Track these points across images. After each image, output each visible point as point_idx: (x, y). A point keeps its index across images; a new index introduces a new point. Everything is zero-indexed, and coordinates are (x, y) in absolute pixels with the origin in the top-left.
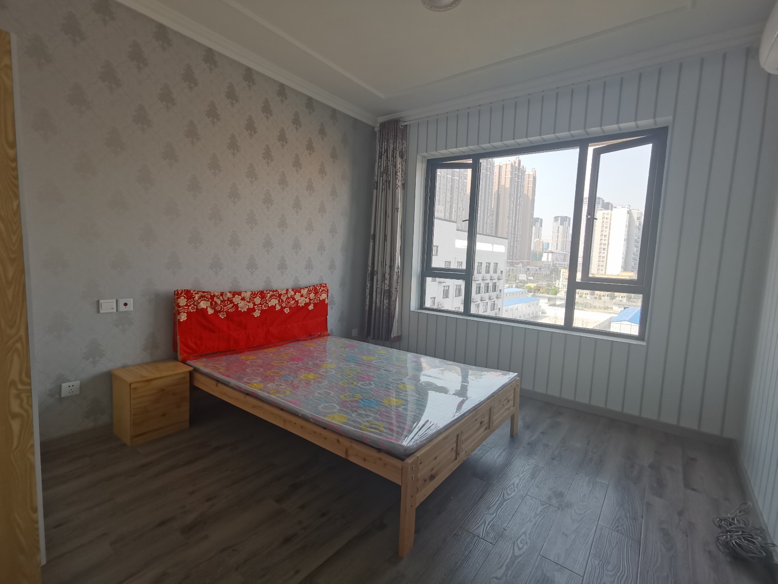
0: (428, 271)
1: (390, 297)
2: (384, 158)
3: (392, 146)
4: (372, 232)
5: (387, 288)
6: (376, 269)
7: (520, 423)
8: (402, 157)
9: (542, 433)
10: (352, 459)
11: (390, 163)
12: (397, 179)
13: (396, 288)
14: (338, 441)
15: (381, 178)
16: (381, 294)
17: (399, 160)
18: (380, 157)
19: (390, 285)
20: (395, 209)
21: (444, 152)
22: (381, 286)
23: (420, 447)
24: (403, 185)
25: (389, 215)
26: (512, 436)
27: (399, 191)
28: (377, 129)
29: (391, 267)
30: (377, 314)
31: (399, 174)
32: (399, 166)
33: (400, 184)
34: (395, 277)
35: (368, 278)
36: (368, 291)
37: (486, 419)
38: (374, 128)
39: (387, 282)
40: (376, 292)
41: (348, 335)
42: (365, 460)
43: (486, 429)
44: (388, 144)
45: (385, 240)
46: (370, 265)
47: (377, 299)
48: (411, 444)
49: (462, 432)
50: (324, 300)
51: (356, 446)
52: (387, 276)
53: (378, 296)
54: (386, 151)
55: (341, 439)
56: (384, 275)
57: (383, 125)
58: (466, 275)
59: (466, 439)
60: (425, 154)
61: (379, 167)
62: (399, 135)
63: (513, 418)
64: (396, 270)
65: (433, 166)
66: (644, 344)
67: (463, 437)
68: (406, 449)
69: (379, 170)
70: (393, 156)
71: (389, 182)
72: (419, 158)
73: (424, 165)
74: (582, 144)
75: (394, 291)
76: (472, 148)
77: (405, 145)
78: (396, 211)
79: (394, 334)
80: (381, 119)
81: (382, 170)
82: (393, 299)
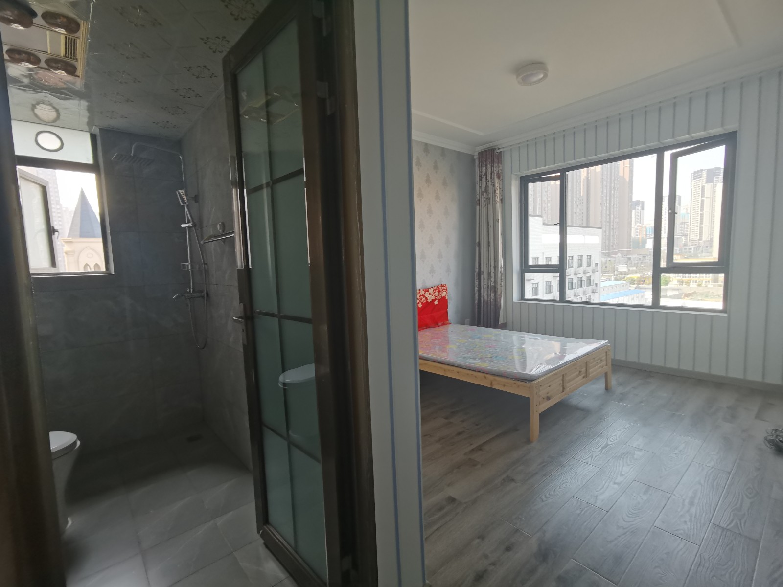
0: (526, 268)
1: (495, 292)
2: (484, 180)
3: (490, 170)
4: (477, 240)
5: (493, 284)
6: (482, 269)
7: (613, 382)
8: (499, 177)
9: (633, 388)
10: (495, 387)
11: (489, 184)
12: (496, 196)
13: (501, 284)
14: (485, 377)
15: (483, 196)
16: (488, 290)
17: (497, 181)
18: (481, 180)
19: (495, 282)
20: (495, 221)
21: (534, 171)
22: (488, 283)
23: (539, 376)
24: (501, 200)
25: (491, 225)
26: (607, 389)
27: (498, 205)
28: (476, 157)
29: (496, 267)
30: (486, 306)
31: (498, 192)
32: (497, 185)
33: (498, 199)
34: (499, 275)
35: (476, 278)
36: (476, 288)
37: (584, 370)
38: (473, 155)
39: (492, 279)
40: (484, 288)
41: (462, 323)
42: (504, 386)
43: (584, 377)
44: (486, 169)
45: (489, 245)
46: (477, 267)
47: (485, 294)
48: (534, 373)
49: (566, 374)
50: (445, 297)
51: (497, 378)
52: (492, 275)
53: (486, 291)
54: (486, 174)
55: (487, 376)
56: (489, 274)
57: (482, 154)
58: (560, 269)
59: (570, 381)
60: (518, 173)
61: (480, 187)
62: (496, 160)
63: (606, 374)
64: (500, 269)
65: (525, 181)
66: (725, 315)
67: (567, 378)
68: (531, 376)
69: (480, 190)
70: (491, 178)
71: (490, 199)
72: (513, 176)
73: (518, 182)
74: (659, 152)
75: (499, 286)
76: (560, 165)
77: (501, 168)
78: (497, 222)
79: (501, 321)
80: (480, 149)
81: (483, 190)
82: (499, 292)
